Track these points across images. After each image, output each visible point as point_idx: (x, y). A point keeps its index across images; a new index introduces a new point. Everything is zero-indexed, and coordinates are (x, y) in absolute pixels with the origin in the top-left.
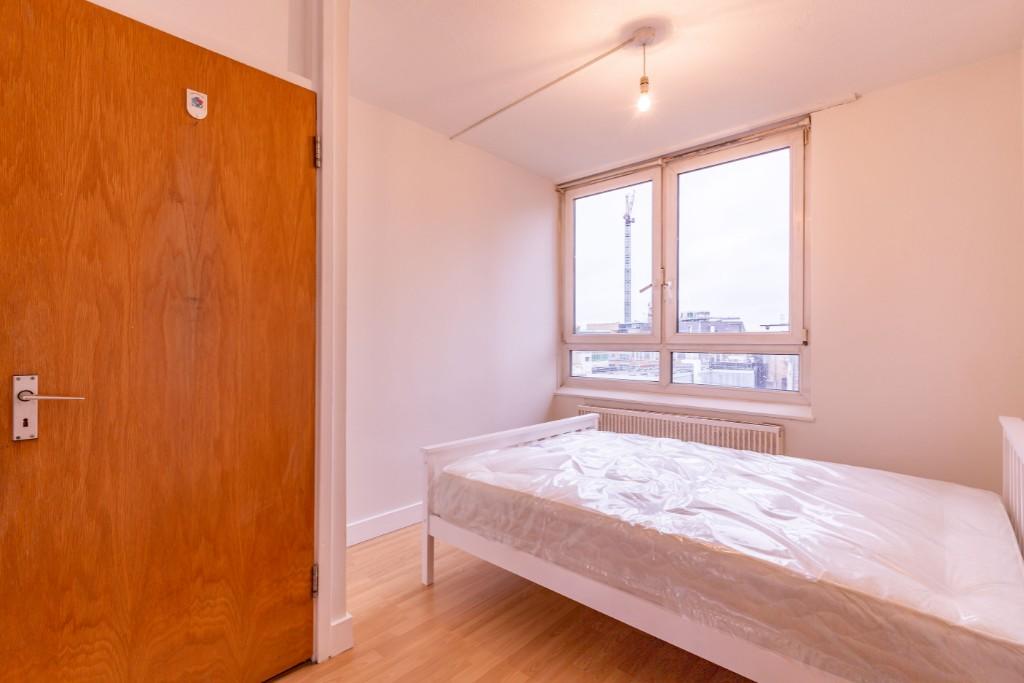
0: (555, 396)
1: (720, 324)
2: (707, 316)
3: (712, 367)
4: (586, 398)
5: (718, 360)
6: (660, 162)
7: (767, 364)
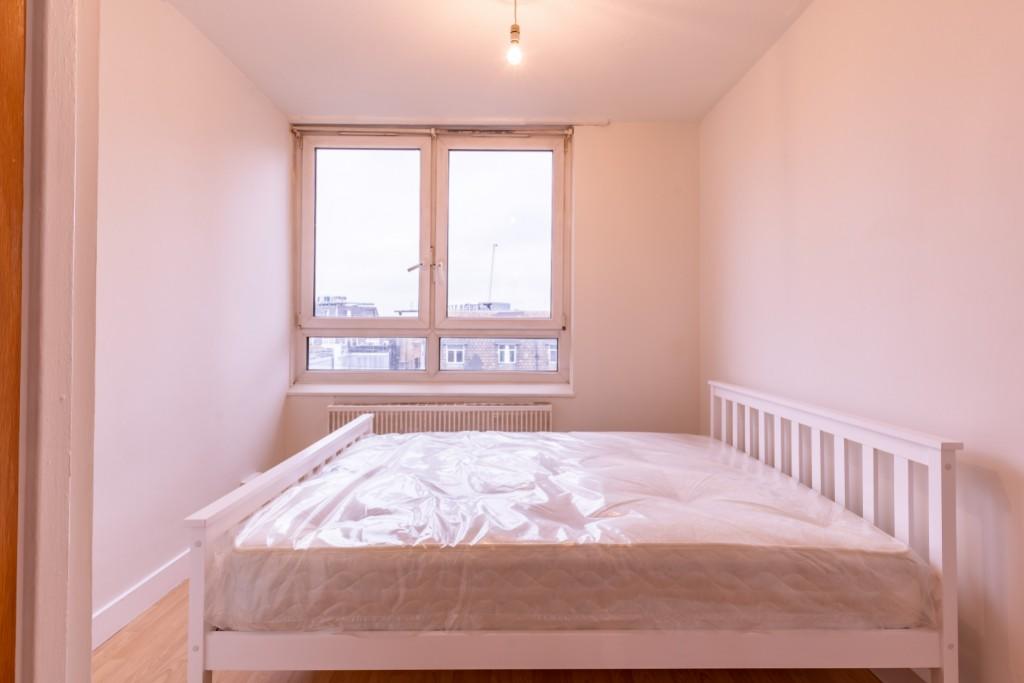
0: (288, 397)
1: (355, 309)
2: (344, 301)
3: (351, 351)
4: (335, 396)
5: (355, 344)
6: (433, 131)
7: (399, 347)
